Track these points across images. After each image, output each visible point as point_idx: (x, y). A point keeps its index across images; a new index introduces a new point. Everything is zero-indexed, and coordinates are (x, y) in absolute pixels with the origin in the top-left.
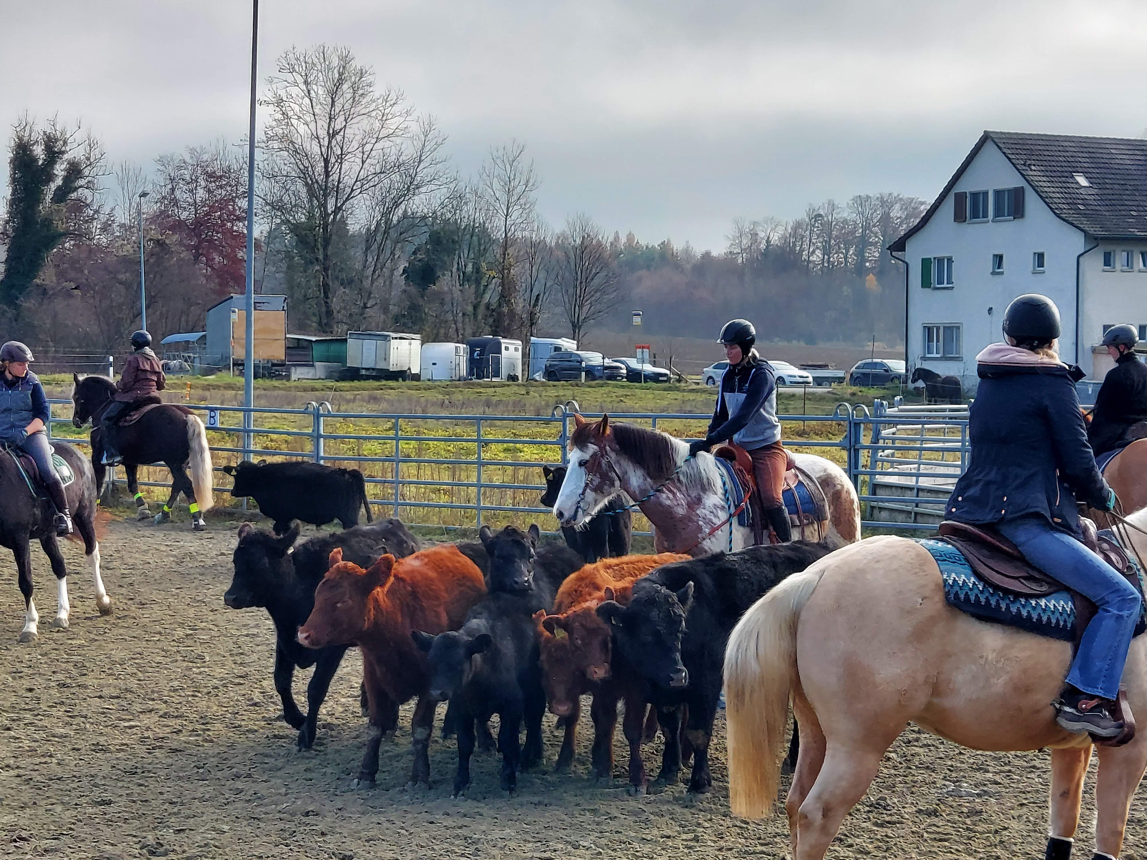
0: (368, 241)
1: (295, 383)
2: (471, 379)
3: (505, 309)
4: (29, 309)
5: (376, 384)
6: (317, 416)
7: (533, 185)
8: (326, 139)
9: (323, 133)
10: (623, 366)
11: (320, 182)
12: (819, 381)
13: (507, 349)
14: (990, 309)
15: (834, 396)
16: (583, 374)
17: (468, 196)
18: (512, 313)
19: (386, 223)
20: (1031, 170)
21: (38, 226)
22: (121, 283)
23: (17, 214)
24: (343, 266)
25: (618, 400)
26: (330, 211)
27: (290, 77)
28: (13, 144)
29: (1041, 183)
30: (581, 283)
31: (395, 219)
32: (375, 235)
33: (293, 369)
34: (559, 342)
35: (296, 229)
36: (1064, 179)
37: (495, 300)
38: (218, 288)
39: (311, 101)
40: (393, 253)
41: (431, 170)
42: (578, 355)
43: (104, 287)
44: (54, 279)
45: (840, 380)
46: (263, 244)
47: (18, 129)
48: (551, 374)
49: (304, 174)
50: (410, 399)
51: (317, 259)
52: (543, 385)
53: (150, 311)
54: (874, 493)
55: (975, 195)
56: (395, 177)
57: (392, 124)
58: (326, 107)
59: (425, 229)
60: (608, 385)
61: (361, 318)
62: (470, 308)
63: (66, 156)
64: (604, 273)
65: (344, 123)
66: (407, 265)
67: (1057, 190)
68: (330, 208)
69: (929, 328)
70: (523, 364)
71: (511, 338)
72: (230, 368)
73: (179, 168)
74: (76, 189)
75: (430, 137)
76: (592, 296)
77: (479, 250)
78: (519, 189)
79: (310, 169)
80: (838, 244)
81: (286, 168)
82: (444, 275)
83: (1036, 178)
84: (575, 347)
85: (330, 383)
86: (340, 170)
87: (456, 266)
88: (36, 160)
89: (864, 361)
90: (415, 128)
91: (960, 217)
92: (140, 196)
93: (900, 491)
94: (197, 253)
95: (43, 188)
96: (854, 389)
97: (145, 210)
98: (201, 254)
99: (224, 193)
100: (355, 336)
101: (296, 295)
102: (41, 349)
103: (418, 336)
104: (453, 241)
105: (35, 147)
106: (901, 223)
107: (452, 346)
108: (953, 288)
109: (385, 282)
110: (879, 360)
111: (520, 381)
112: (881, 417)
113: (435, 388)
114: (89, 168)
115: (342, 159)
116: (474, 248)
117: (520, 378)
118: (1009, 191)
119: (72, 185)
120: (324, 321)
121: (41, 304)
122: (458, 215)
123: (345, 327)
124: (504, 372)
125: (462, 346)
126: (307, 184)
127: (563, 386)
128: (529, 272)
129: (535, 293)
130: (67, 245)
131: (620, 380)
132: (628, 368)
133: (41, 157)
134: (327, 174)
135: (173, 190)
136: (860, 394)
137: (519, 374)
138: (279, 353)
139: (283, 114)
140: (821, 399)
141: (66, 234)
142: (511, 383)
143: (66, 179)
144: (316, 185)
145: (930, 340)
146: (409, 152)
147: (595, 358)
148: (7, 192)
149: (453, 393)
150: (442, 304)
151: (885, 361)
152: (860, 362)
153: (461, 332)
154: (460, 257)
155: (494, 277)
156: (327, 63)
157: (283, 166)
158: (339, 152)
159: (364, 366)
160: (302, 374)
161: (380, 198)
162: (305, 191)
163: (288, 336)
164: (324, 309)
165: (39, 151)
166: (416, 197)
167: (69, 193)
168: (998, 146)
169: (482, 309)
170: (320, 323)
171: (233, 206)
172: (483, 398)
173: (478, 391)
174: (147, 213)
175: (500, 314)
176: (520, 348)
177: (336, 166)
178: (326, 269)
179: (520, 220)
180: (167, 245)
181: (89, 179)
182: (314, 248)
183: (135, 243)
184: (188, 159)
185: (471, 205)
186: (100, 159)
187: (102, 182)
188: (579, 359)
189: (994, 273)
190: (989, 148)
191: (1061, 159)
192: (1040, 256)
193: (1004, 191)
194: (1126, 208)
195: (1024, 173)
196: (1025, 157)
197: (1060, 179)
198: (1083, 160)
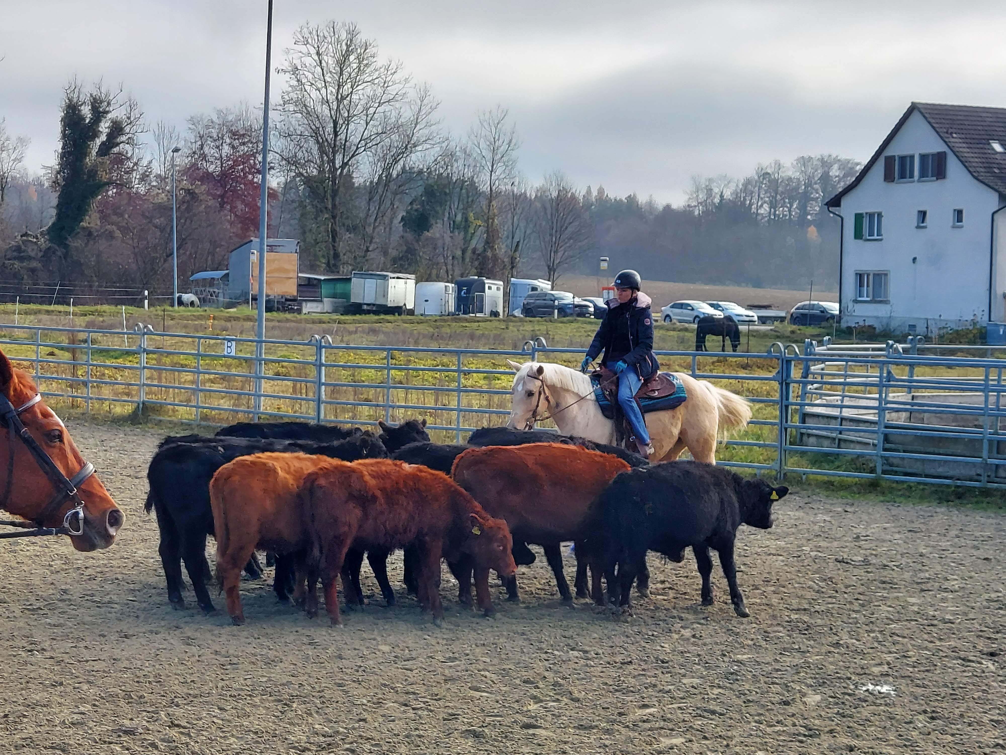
0: (370, 193)
1: (305, 317)
2: (459, 315)
3: (489, 254)
4: (77, 248)
5: (376, 317)
6: (320, 348)
7: (515, 145)
8: (335, 103)
9: (331, 98)
10: (591, 305)
11: (329, 140)
12: (763, 320)
13: (490, 288)
14: (914, 259)
15: (776, 334)
16: (556, 311)
17: (458, 154)
18: (495, 258)
19: (386, 177)
20: (953, 137)
21: (85, 177)
22: (156, 227)
23: (67, 166)
24: (349, 214)
25: (586, 334)
26: (337, 166)
27: (304, 49)
28: (64, 105)
29: (961, 149)
30: (556, 231)
31: (395, 174)
32: (377, 188)
33: (304, 304)
34: (536, 283)
35: (308, 181)
36: (981, 146)
37: (480, 247)
38: (240, 232)
39: (323, 70)
40: (392, 204)
41: (426, 131)
42: (553, 295)
43: (142, 230)
44: (99, 223)
45: (782, 319)
46: (280, 195)
47: (69, 92)
48: (528, 311)
49: (316, 133)
50: (404, 332)
51: (326, 208)
52: (521, 320)
53: (181, 251)
54: (804, 422)
55: (903, 159)
56: (395, 137)
57: (392, 90)
58: (335, 75)
59: (420, 183)
60: (578, 321)
61: (364, 260)
62: (459, 253)
63: (109, 116)
64: (577, 223)
65: (350, 90)
66: (405, 214)
67: (976, 155)
68: (338, 163)
69: (860, 275)
70: (504, 302)
71: (494, 279)
72: (248, 303)
73: (207, 127)
74: (118, 144)
75: (425, 102)
76: (566, 243)
77: (468, 202)
78: (502, 149)
79: (321, 129)
80: (783, 199)
81: (300, 128)
82: (436, 223)
83: (957, 145)
84: (550, 287)
85: (335, 317)
86: (347, 130)
87: (447, 215)
88: (84, 119)
89: (803, 303)
90: (412, 94)
91: (889, 177)
92: (173, 152)
93: (826, 420)
94: (223, 200)
95: (89, 143)
96: (794, 327)
97: (178, 163)
98: (227, 202)
99: (246, 149)
100: (358, 276)
101: (307, 240)
102: (86, 283)
103: (413, 276)
104: (446, 194)
105: (82, 108)
106: (839, 182)
107: (442, 285)
108: (881, 240)
109: (385, 228)
110: (816, 302)
111: (501, 317)
112: (810, 355)
113: (427, 322)
114: (129, 126)
115: (348, 121)
116: (463, 200)
117: (501, 314)
118: (933, 155)
119: (115, 141)
120: (332, 262)
121: (86, 244)
122: (449, 171)
123: (350, 268)
124: (487, 309)
125: (451, 285)
126: (318, 142)
127: (538, 321)
128: (510, 222)
129: (516, 239)
130: (110, 193)
131: (589, 317)
132: (595, 306)
133: (89, 116)
134: (336, 134)
135: (202, 146)
136: (799, 332)
137: (500, 310)
138: (291, 289)
139: (298, 81)
140: (764, 336)
141: (110, 183)
142: (493, 318)
143: (109, 136)
144: (326, 144)
145: (861, 285)
146: (407, 114)
147: (568, 298)
148: (59, 146)
149: (443, 326)
150: (435, 249)
151: (821, 303)
152: (799, 304)
153: (450, 273)
154: (450, 207)
155: (480, 226)
156: (337, 36)
157: (297, 127)
158: (346, 115)
159: (365, 302)
160: (312, 308)
161: (381, 155)
162: (317, 148)
163: (300, 275)
164: (332, 252)
165: (86, 111)
166: (412, 155)
167: (112, 147)
168: (924, 117)
169: (469, 253)
170: (328, 264)
171: (254, 161)
172: (468, 331)
173: (464, 325)
174: (179, 165)
175: (485, 258)
176: (502, 288)
177: (344, 127)
178: (334, 217)
179: (502, 176)
180: (196, 194)
181: (130, 135)
182: (323, 199)
183: (168, 192)
184: (215, 119)
185: (461, 162)
186: (139, 118)
187: (141, 138)
188: (553, 298)
189: (918, 227)
190: (916, 117)
191: (979, 128)
192: (959, 213)
193: (929, 155)
195: (946, 140)
196: (947, 126)
197: (978, 146)
198: (999, 129)
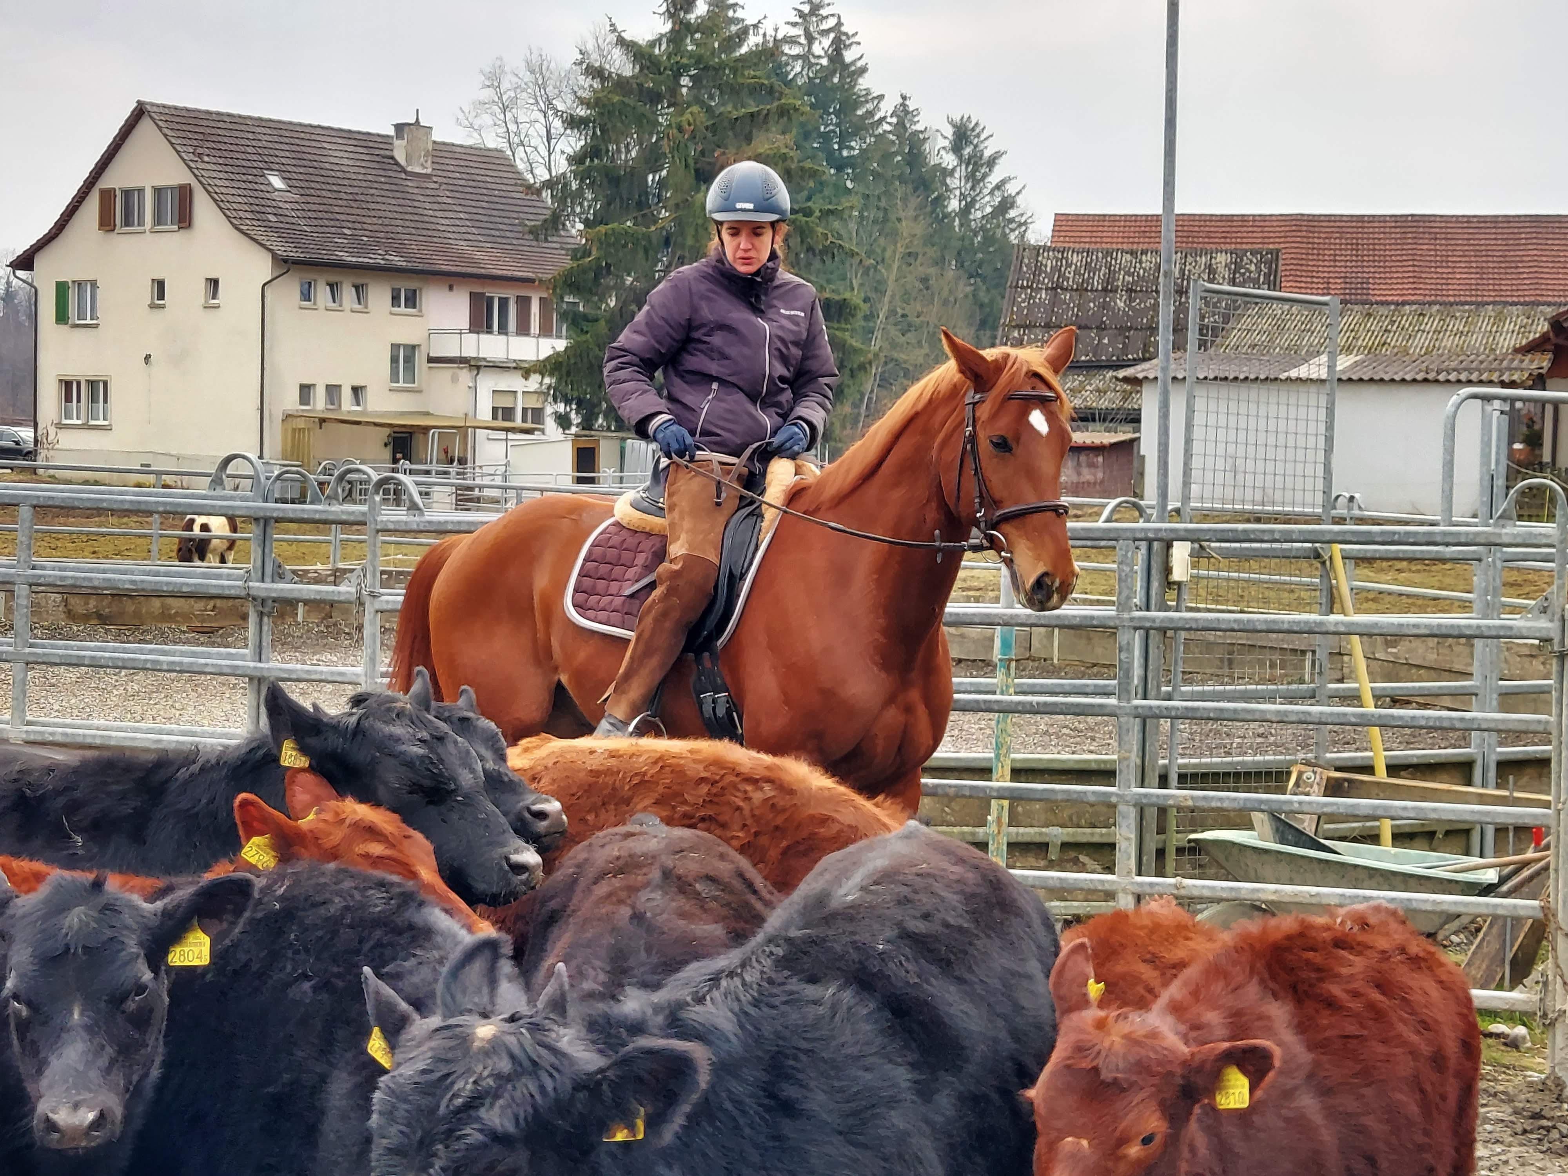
14: (148, 358)
20: (202, 161)
29: (215, 181)
36: (250, 178)
55: (127, 194)
67: (239, 192)
83: (209, 174)
108: (100, 326)
118: (172, 188)
145: (68, 399)
168: (159, 126)
189: (153, 306)
190: (146, 126)
191: (249, 150)
192: (214, 283)
193: (166, 188)
194: (337, 224)
195: (192, 165)
196: (195, 143)
197: (244, 178)
198: (282, 154)
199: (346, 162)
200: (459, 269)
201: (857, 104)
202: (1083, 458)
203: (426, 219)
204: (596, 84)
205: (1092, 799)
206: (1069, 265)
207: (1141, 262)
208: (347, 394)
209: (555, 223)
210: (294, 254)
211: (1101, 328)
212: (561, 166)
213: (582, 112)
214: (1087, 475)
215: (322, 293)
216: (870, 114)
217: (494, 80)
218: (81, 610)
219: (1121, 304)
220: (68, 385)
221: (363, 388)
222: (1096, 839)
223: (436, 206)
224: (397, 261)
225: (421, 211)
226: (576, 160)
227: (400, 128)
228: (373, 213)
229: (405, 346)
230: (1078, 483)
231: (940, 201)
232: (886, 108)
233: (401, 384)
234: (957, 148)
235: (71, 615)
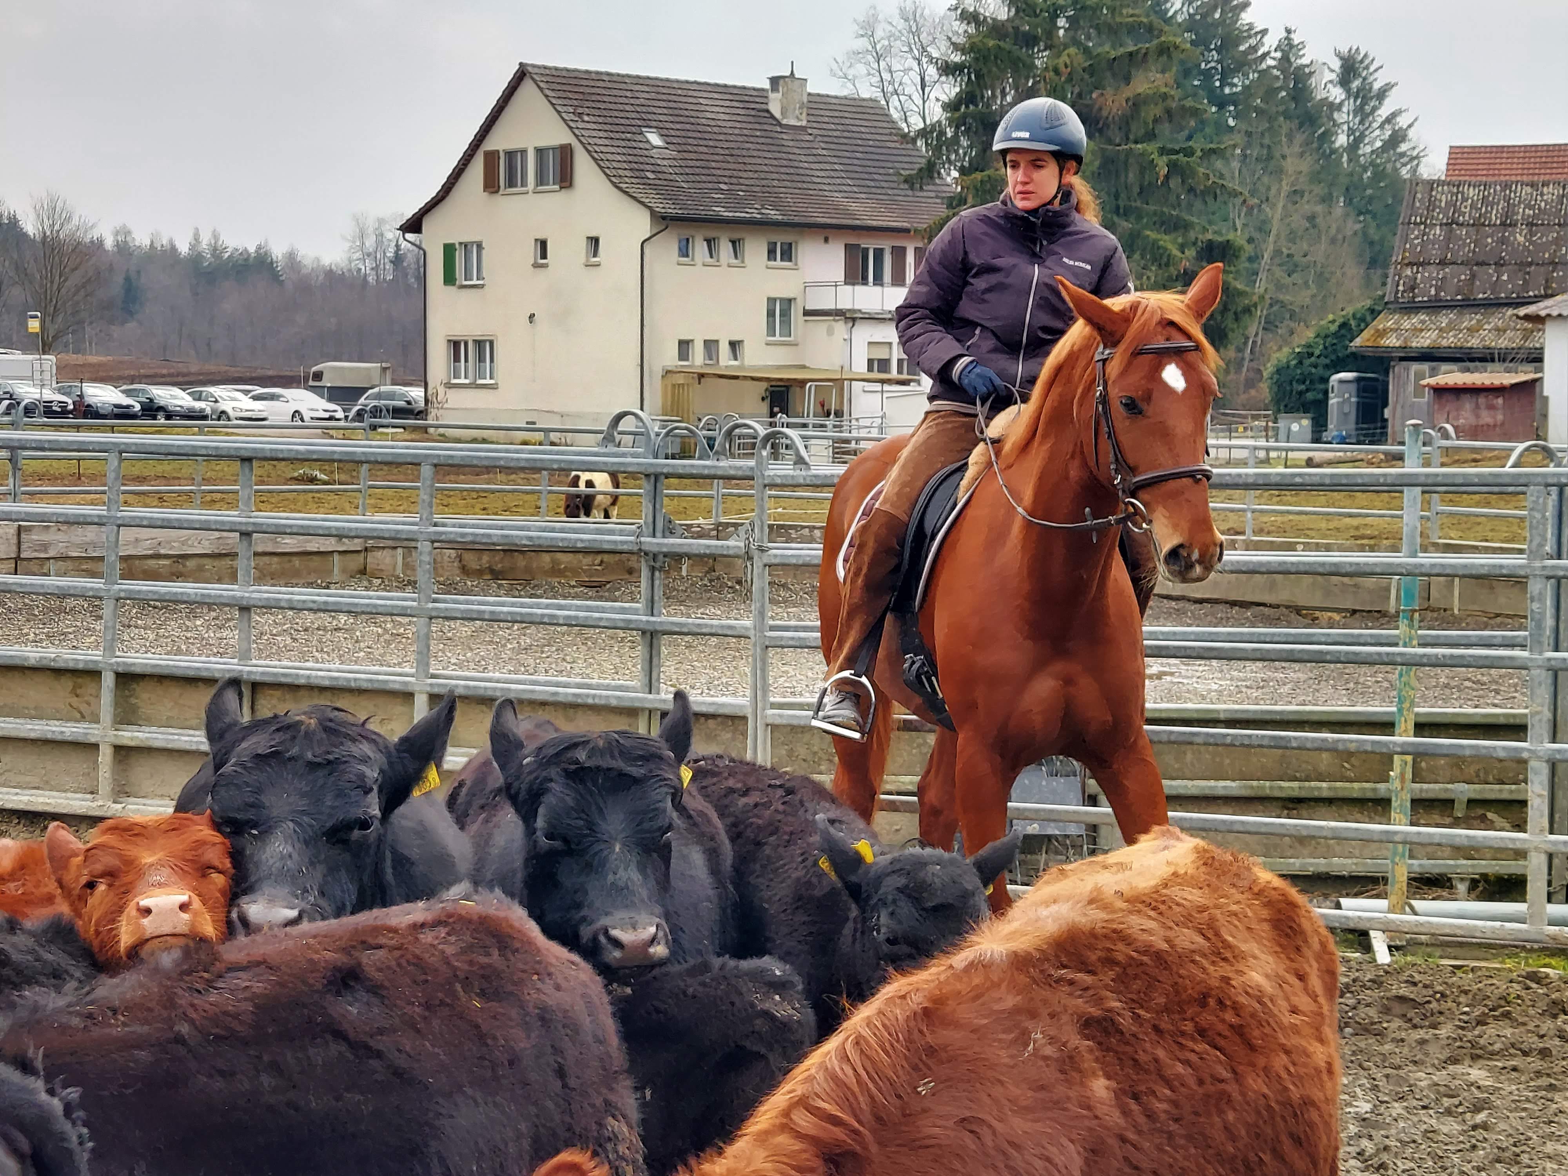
14: (532, 317)
20: (582, 121)
29: (595, 140)
36: (628, 135)
55: (510, 155)
67: (619, 150)
83: (589, 133)
108: (485, 286)
118: (554, 149)
145: (456, 359)
168: (539, 87)
189: (536, 266)
190: (528, 89)
191: (627, 108)
192: (594, 242)
193: (548, 149)
194: (714, 179)
195: (572, 124)
196: (576, 103)
197: (623, 136)
198: (660, 111)
199: (723, 117)
200: (834, 221)
201: (1239, 39)
202: (1482, 400)
203: (801, 171)
204: (972, 29)
205: (1502, 754)
206: (1465, 200)
207: (1542, 195)
208: (724, 349)
209: (930, 172)
210: (672, 210)
211: (1500, 264)
212: (936, 113)
213: (957, 58)
214: (1486, 418)
215: (700, 249)
216: (1254, 49)
217: (868, 29)
218: (475, 566)
219: (1521, 239)
220: (456, 345)
221: (740, 342)
222: (1505, 796)
223: (811, 159)
224: (773, 214)
225: (796, 164)
226: (951, 107)
227: (775, 81)
228: (749, 167)
229: (781, 300)
230: (1476, 426)
231: (1327, 137)
232: (1270, 42)
233: (777, 338)
234: (1344, 81)
235: (465, 570)
